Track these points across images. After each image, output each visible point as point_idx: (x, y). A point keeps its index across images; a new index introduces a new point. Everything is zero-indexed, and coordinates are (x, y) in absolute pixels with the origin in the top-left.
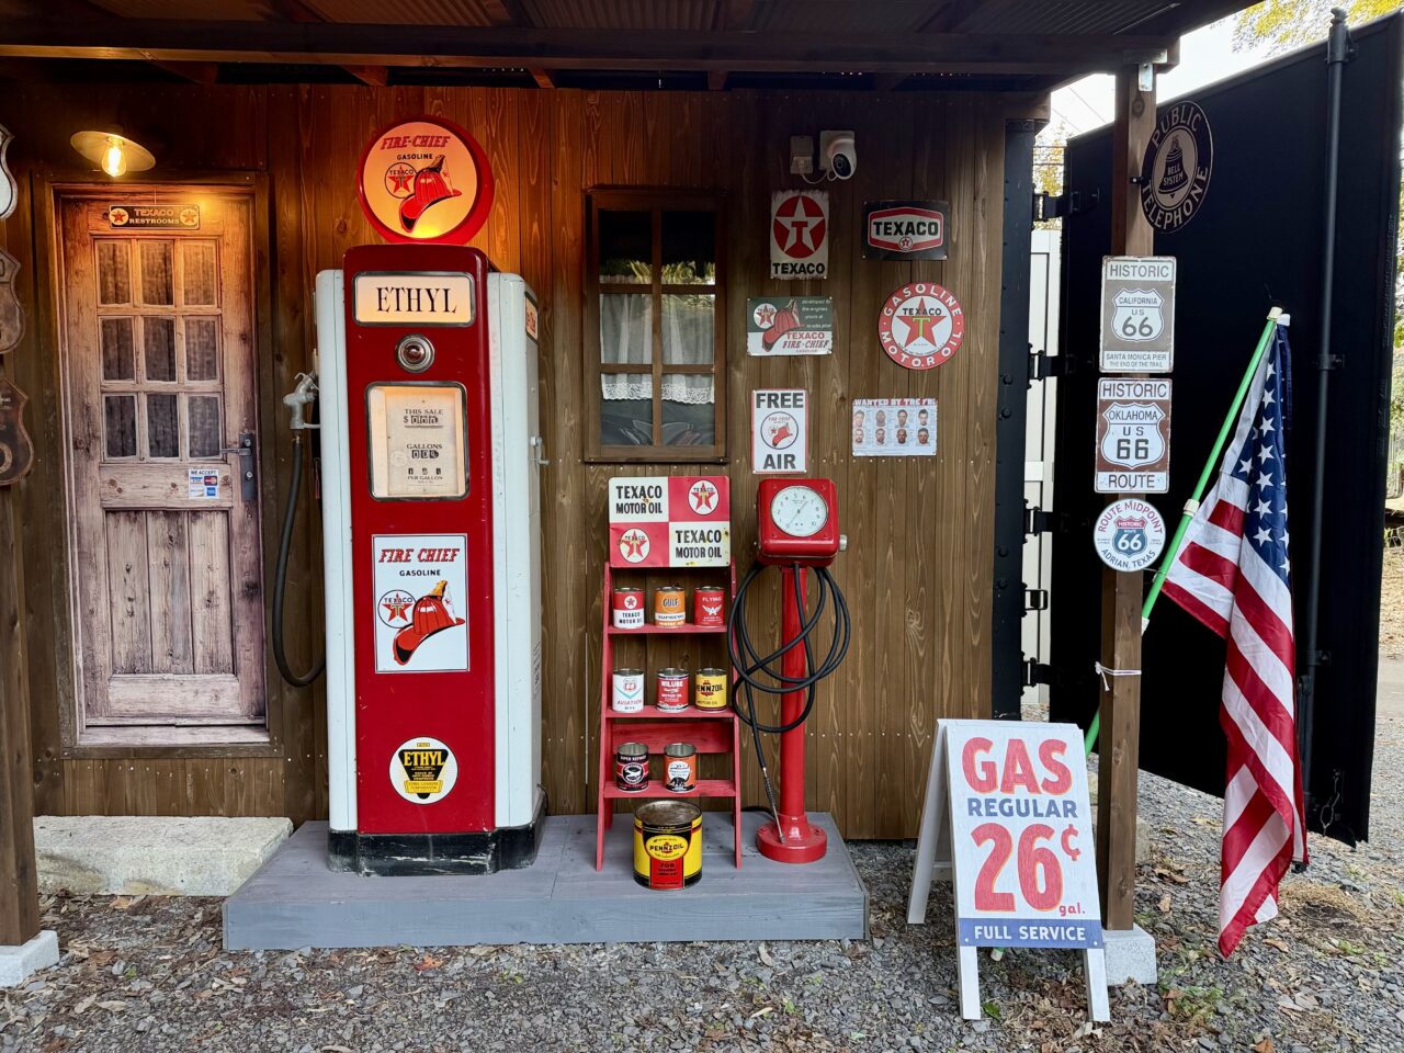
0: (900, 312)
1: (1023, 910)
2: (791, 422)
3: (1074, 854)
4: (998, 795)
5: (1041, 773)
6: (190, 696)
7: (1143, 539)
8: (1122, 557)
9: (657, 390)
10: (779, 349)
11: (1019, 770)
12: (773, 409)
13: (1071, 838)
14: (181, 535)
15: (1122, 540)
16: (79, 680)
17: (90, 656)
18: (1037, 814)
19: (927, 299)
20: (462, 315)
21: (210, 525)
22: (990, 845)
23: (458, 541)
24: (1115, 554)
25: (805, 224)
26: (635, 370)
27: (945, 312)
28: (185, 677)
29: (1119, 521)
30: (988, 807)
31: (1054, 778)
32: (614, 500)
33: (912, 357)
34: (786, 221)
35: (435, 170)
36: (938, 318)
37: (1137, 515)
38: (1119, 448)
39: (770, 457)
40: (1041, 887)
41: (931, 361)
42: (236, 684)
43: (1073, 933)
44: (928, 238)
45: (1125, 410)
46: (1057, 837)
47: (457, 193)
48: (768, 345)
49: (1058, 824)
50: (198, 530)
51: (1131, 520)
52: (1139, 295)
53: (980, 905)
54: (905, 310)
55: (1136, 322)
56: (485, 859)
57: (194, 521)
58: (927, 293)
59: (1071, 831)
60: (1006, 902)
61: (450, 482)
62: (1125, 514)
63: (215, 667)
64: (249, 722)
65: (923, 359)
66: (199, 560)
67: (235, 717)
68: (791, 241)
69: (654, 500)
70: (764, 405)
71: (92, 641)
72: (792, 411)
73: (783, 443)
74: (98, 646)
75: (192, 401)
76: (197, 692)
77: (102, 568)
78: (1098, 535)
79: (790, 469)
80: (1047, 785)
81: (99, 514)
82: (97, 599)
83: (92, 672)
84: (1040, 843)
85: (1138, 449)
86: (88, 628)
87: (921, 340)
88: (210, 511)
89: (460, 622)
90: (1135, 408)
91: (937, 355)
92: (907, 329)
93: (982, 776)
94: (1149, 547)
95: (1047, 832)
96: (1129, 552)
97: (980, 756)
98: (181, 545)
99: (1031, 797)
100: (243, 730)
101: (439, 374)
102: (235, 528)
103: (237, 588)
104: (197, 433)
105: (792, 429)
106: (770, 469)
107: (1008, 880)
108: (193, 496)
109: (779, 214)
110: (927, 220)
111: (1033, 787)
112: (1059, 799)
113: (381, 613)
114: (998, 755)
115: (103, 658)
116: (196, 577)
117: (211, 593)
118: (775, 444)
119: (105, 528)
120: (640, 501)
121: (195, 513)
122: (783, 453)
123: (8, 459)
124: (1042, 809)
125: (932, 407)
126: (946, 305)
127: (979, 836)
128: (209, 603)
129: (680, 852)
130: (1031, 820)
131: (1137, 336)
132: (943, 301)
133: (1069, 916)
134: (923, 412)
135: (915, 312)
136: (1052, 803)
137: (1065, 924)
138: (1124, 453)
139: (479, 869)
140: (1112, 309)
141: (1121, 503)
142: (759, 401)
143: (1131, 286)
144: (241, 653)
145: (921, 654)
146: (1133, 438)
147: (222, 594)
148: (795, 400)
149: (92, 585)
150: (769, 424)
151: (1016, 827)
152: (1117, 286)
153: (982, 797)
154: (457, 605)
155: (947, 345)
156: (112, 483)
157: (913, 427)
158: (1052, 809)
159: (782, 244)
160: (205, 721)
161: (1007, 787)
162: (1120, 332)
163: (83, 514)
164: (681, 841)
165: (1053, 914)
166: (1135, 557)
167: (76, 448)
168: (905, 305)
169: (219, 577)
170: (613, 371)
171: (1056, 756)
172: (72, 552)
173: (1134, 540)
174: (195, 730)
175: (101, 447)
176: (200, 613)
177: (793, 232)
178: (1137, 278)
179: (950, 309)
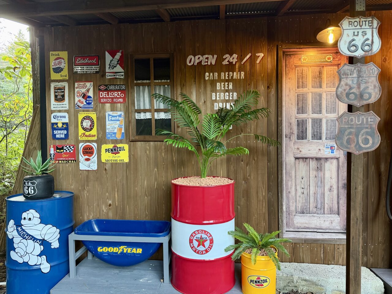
6: (322, 222)
14: (321, 167)
17: (288, 207)
21: (332, 163)
28: (321, 215)
42: (339, 218)
50: (327, 165)
57: (326, 162)
63: (331, 212)
64: (343, 232)
66: (327, 175)
67: (338, 230)
71: (289, 202)
74: (291, 204)
75: (327, 121)
76: (325, 221)
77: (293, 177)
81: (293, 159)
82: (291, 188)
83: (289, 213)
86: (288, 198)
88: (332, 158)
98: (321, 170)
100: (340, 234)
102: (341, 164)
103: (340, 185)
104: (328, 132)
108: (326, 153)
115: (293, 208)
116: (326, 181)
117: (331, 187)
119: (295, 164)
121: (327, 159)
123: (371, 142)
128: (330, 190)
144: (341, 207)
147: (335, 187)
149: (290, 183)
156: (298, 149)
160: (327, 231)
163: (287, 159)
167: (286, 137)
169: (334, 182)
174: (323, 234)
175: (294, 137)
176: (327, 193)
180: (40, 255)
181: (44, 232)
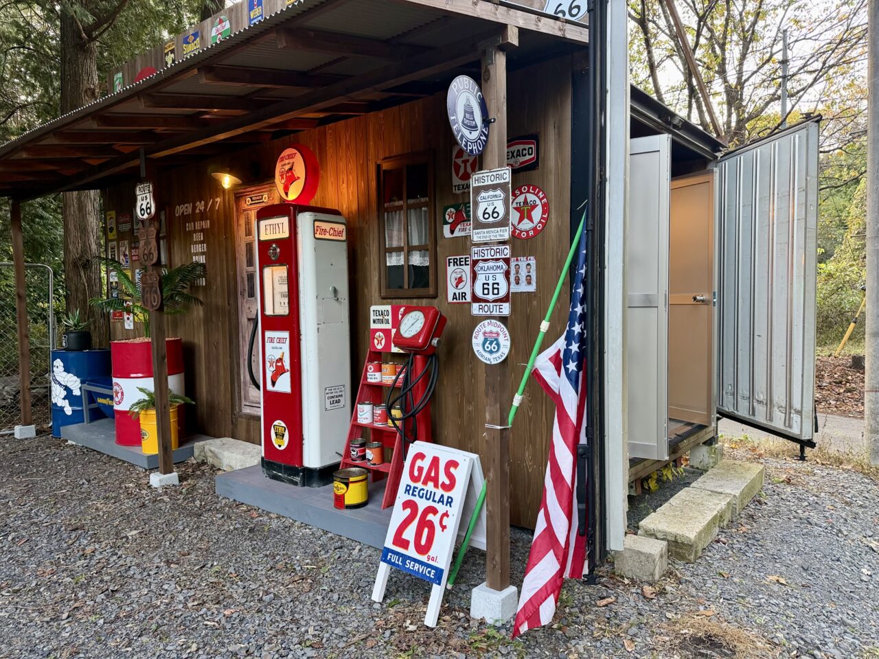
1: (411, 552)
2: (464, 274)
3: (444, 527)
4: (419, 485)
5: (443, 478)
7: (498, 344)
8: (487, 355)
9: (407, 259)
11: (433, 474)
12: (456, 267)
13: (445, 518)
15: (487, 345)
16: (242, 386)
18: (434, 501)
19: (528, 195)
20: (285, 234)
22: (408, 511)
23: (286, 335)
24: (483, 353)
25: (468, 161)
26: (399, 250)
27: (538, 202)
29: (485, 333)
30: (414, 491)
31: (447, 482)
32: (372, 317)
33: (521, 232)
34: (459, 161)
35: (291, 169)
36: (534, 206)
37: (495, 330)
38: (484, 289)
39: (455, 294)
40: (423, 542)
41: (531, 233)
43: (429, 572)
44: (528, 157)
45: (486, 265)
46: (439, 515)
47: (299, 178)
49: (441, 508)
51: (491, 333)
52: (491, 193)
53: (395, 543)
54: (517, 203)
55: (490, 211)
56: (298, 479)
58: (528, 192)
59: (446, 514)
60: (405, 544)
62: (488, 329)
65: (527, 232)
68: (462, 171)
69: (386, 317)
70: (452, 264)
72: (464, 267)
73: (461, 286)
78: (474, 341)
79: (464, 301)
80: (444, 486)
81: (246, 320)
84: (430, 517)
85: (493, 288)
87: (526, 220)
89: (288, 371)
90: (491, 264)
91: (534, 229)
92: (518, 215)
93: (416, 473)
94: (502, 350)
95: (434, 511)
96: (491, 352)
97: (419, 463)
99: (434, 490)
101: (280, 262)
105: (464, 279)
106: (455, 301)
107: (409, 534)
109: (457, 157)
111: (436, 486)
112: (446, 494)
113: (268, 364)
114: (425, 464)
118: (457, 287)
119: (248, 325)
120: (381, 318)
122: (461, 291)
124: (437, 498)
125: (533, 261)
126: (539, 197)
127: (407, 504)
129: (343, 491)
130: (430, 503)
131: (491, 219)
132: (537, 195)
133: (431, 562)
134: (529, 264)
135: (522, 204)
136: (442, 496)
137: (428, 566)
138: (486, 291)
139: (295, 483)
140: (476, 204)
141: (486, 322)
142: (449, 262)
143: (487, 188)
146: (491, 282)
148: (466, 261)
149: (245, 349)
150: (454, 275)
151: (422, 504)
152: (478, 190)
153: (413, 484)
155: (540, 222)
156: (249, 308)
158: (441, 500)
159: (457, 174)
161: (425, 483)
162: (481, 218)
163: (243, 320)
164: (344, 486)
165: (423, 558)
166: (495, 355)
167: (241, 295)
168: (516, 200)
170: (391, 250)
171: (452, 470)
172: (241, 335)
173: (494, 345)
175: (246, 294)
177: (462, 165)
178: (490, 183)
179: (541, 200)
180: (64, 399)
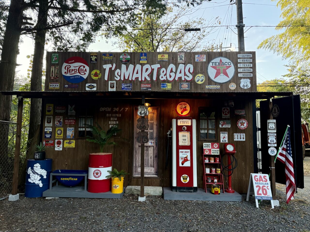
0: (239, 122)
1: (263, 195)
2: (225, 136)
3: (268, 189)
4: (259, 182)
5: (264, 180)
6: (148, 170)
7: (274, 152)
8: (272, 154)
9: (208, 131)
10: (224, 127)
11: (261, 179)
12: (223, 134)
13: (268, 187)
14: (148, 149)
15: (272, 152)
16: (134, 168)
17: (136, 165)
18: (263, 184)
19: (243, 121)
20: (190, 124)
21: (151, 148)
22: (258, 188)
23: (189, 150)
24: (271, 153)
25: (226, 111)
26: (204, 129)
27: (245, 122)
28: (147, 168)
29: (271, 150)
30: (258, 183)
31: (265, 180)
32: (204, 146)
33: (241, 128)
34: (224, 111)
35: (185, 107)
36: (245, 123)
37: (273, 149)
38: (271, 141)
39: (223, 140)
40: (265, 193)
41: (244, 128)
42: (154, 169)
43: (269, 198)
44: (243, 113)
45: (271, 137)
46: (266, 187)
47: (188, 110)
48: (222, 126)
49: (266, 186)
50: (150, 149)
51: (272, 150)
52: (272, 124)
53: (258, 195)
55: (272, 127)
56: (192, 191)
57: (149, 148)
58: (243, 120)
59: (268, 186)
60: (261, 194)
61: (187, 143)
62: (272, 149)
63: (151, 166)
64: (155, 174)
65: (243, 128)
66: (150, 152)
67: (153, 173)
68: (225, 113)
69: (209, 146)
70: (222, 134)
71: (136, 163)
72: (226, 134)
73: (224, 139)
74: (137, 163)
75: (150, 133)
76: (149, 170)
77: (138, 153)
78: (269, 151)
79: (225, 142)
80: (264, 181)
81: (138, 146)
82: (137, 157)
83: (136, 167)
84: (264, 188)
85: (273, 141)
86: (136, 161)
87: (242, 126)
88: (151, 146)
89: (189, 160)
90: (272, 137)
91: (245, 128)
92: (240, 124)
93: (257, 180)
94: (275, 153)
95: (265, 186)
96: (273, 153)
97: (256, 177)
98: (148, 151)
99: (263, 182)
100: (154, 175)
101: (187, 130)
102: (154, 148)
103: (154, 156)
104: (150, 137)
105: (226, 137)
106: (223, 142)
107: (260, 192)
108: (149, 144)
109: (223, 110)
110: (243, 111)
111: (263, 181)
112: (266, 183)
113: (180, 159)
114: (258, 177)
115: (137, 165)
116: (149, 155)
117: (151, 157)
118: (223, 139)
119: (138, 148)
120: (207, 146)
121: (150, 147)
122: (225, 140)
123: (146, 141)
124: (264, 184)
125: (244, 134)
127: (257, 187)
128: (151, 158)
129: (218, 190)
130: (263, 185)
131: (272, 128)
132: (245, 121)
133: (268, 196)
134: (243, 135)
136: (265, 183)
137: (268, 197)
138: (271, 142)
139: (192, 192)
140: (269, 125)
141: (271, 148)
142: (221, 133)
143: (271, 123)
144: (154, 165)
145: (244, 167)
146: (272, 140)
147: (152, 157)
148: (226, 133)
149: (136, 155)
150: (223, 136)
151: (261, 186)
152: (269, 123)
153: (257, 182)
154: (189, 158)
155: (246, 126)
157: (242, 137)
158: (265, 184)
159: (224, 113)
160: (150, 174)
161: (260, 181)
162: (270, 128)
163: (136, 146)
164: (218, 188)
165: (266, 196)
166: (273, 154)
167: (136, 138)
168: (240, 121)
169: (152, 155)
170: (202, 129)
171: (265, 178)
172: (134, 151)
173: (273, 152)
174: (148, 175)
176: (150, 159)
177: (225, 112)
178: (271, 122)
179: (246, 122)
180: (39, 180)
181: (41, 172)
